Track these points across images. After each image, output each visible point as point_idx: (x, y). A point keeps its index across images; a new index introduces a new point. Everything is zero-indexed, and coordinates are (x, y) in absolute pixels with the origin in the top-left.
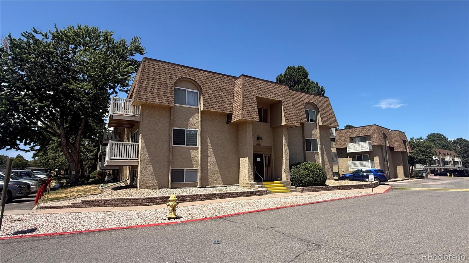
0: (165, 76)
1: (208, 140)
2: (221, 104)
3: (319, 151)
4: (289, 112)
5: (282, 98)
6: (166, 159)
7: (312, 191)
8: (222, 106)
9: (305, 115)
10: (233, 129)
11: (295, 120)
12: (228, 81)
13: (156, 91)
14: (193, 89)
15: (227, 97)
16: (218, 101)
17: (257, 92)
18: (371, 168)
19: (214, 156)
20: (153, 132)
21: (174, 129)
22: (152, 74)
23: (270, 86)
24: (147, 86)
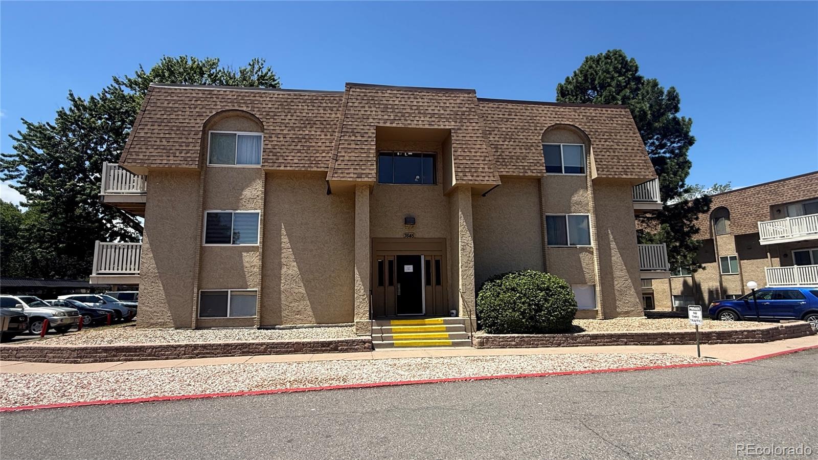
0: (188, 113)
1: (284, 232)
2: (305, 154)
3: (593, 244)
4: (468, 154)
5: (453, 123)
6: (190, 271)
7: (516, 346)
8: (307, 159)
9: (541, 158)
10: (343, 205)
11: (487, 170)
12: (329, 105)
13: (165, 143)
14: (251, 131)
15: (323, 137)
16: (299, 147)
17: (380, 117)
18: (798, 286)
19: (295, 263)
20: (168, 221)
21: (208, 213)
22: (163, 112)
23: (420, 100)
24: (149, 135)
